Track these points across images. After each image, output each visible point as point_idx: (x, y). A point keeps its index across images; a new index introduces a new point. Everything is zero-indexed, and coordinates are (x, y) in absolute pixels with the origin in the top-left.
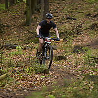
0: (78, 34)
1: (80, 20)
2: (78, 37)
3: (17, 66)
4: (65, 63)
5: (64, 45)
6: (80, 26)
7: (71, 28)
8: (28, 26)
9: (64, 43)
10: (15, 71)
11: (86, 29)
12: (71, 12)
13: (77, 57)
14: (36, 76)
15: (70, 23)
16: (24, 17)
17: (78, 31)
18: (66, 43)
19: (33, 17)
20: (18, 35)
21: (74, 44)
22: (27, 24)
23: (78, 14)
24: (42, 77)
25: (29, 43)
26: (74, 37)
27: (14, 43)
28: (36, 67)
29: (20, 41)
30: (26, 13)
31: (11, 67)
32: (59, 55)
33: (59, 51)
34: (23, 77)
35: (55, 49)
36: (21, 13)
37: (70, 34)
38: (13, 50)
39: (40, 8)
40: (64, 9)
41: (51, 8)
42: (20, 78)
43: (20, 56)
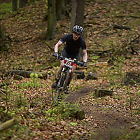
0: (132, 53)
1: (136, 30)
3: (32, 106)
4: (111, 101)
6: (136, 41)
7: (121, 44)
8: (51, 39)
9: (109, 68)
10: (28, 113)
12: (122, 17)
13: (132, 91)
14: (63, 122)
15: (120, 36)
16: (43, 25)
17: (132, 48)
18: (113, 68)
19: (58, 25)
20: (33, 55)
21: (125, 70)
23: (132, 21)
24: (73, 124)
25: (52, 68)
26: (126, 58)
27: (27, 68)
28: (63, 108)
29: (37, 64)
31: (22, 108)
33: (101, 81)
34: (41, 125)
35: (95, 79)
36: (38, 19)
37: (120, 53)
38: (25, 80)
39: (70, 11)
40: (109, 11)
41: (89, 10)
42: (37, 125)
43: (36, 89)
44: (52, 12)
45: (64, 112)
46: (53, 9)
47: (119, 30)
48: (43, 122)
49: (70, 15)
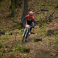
0: (50, 21)
1: (51, 11)
2: (50, 24)
3: (6, 48)
4: (42, 43)
5: (40, 30)
6: (51, 16)
7: (45, 18)
8: (13, 17)
9: (40, 29)
10: (5, 51)
11: (56, 18)
12: (44, 5)
13: (50, 39)
14: (21, 54)
15: (44, 14)
17: (50, 19)
18: (42, 29)
19: (16, 10)
20: (5, 24)
21: (47, 29)
22: (12, 15)
23: (49, 7)
24: (25, 55)
25: (14, 30)
26: (47, 24)
27: (3, 30)
28: (21, 48)
29: (8, 28)
30: (11, 7)
31: (2, 48)
32: (36, 38)
33: (36, 35)
34: (11, 56)
36: (7, 8)
37: (44, 22)
39: (21, 4)
40: (39, 3)
41: (29, 3)
42: (9, 56)
43: (8, 39)
44: (13, 5)
45: (21, 50)
46: (13, 3)
47: (43, 11)
48: (12, 54)
49: (21, 5)
